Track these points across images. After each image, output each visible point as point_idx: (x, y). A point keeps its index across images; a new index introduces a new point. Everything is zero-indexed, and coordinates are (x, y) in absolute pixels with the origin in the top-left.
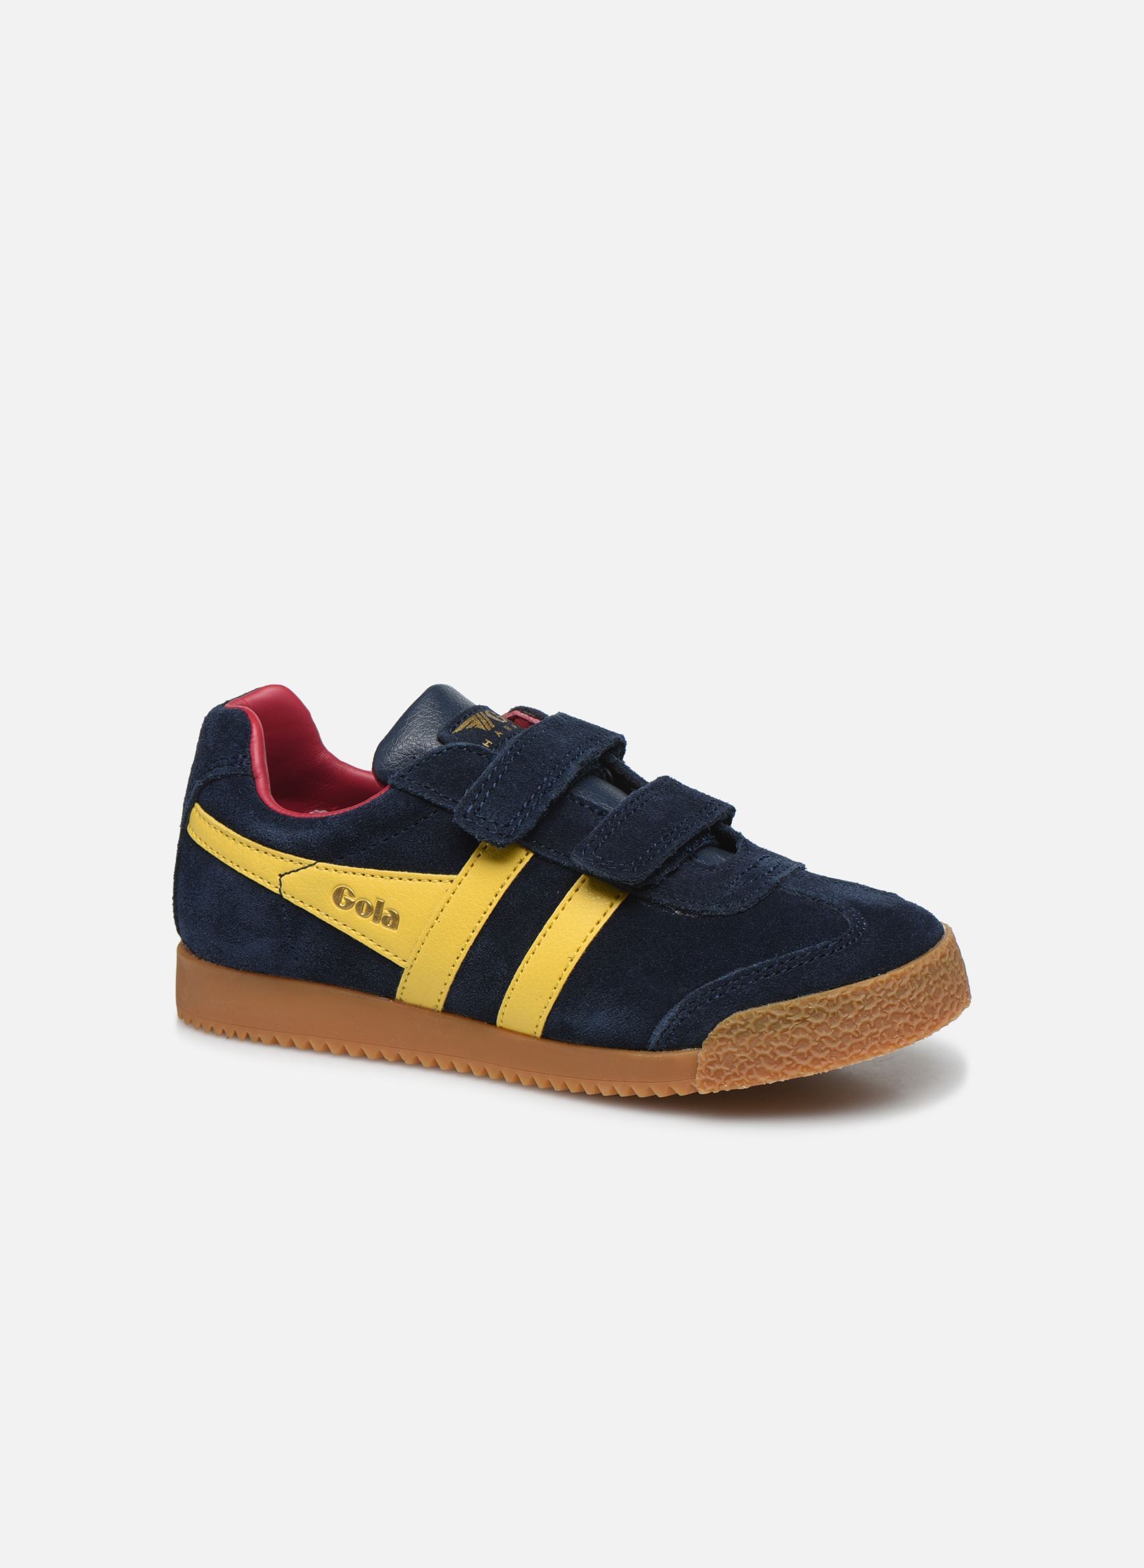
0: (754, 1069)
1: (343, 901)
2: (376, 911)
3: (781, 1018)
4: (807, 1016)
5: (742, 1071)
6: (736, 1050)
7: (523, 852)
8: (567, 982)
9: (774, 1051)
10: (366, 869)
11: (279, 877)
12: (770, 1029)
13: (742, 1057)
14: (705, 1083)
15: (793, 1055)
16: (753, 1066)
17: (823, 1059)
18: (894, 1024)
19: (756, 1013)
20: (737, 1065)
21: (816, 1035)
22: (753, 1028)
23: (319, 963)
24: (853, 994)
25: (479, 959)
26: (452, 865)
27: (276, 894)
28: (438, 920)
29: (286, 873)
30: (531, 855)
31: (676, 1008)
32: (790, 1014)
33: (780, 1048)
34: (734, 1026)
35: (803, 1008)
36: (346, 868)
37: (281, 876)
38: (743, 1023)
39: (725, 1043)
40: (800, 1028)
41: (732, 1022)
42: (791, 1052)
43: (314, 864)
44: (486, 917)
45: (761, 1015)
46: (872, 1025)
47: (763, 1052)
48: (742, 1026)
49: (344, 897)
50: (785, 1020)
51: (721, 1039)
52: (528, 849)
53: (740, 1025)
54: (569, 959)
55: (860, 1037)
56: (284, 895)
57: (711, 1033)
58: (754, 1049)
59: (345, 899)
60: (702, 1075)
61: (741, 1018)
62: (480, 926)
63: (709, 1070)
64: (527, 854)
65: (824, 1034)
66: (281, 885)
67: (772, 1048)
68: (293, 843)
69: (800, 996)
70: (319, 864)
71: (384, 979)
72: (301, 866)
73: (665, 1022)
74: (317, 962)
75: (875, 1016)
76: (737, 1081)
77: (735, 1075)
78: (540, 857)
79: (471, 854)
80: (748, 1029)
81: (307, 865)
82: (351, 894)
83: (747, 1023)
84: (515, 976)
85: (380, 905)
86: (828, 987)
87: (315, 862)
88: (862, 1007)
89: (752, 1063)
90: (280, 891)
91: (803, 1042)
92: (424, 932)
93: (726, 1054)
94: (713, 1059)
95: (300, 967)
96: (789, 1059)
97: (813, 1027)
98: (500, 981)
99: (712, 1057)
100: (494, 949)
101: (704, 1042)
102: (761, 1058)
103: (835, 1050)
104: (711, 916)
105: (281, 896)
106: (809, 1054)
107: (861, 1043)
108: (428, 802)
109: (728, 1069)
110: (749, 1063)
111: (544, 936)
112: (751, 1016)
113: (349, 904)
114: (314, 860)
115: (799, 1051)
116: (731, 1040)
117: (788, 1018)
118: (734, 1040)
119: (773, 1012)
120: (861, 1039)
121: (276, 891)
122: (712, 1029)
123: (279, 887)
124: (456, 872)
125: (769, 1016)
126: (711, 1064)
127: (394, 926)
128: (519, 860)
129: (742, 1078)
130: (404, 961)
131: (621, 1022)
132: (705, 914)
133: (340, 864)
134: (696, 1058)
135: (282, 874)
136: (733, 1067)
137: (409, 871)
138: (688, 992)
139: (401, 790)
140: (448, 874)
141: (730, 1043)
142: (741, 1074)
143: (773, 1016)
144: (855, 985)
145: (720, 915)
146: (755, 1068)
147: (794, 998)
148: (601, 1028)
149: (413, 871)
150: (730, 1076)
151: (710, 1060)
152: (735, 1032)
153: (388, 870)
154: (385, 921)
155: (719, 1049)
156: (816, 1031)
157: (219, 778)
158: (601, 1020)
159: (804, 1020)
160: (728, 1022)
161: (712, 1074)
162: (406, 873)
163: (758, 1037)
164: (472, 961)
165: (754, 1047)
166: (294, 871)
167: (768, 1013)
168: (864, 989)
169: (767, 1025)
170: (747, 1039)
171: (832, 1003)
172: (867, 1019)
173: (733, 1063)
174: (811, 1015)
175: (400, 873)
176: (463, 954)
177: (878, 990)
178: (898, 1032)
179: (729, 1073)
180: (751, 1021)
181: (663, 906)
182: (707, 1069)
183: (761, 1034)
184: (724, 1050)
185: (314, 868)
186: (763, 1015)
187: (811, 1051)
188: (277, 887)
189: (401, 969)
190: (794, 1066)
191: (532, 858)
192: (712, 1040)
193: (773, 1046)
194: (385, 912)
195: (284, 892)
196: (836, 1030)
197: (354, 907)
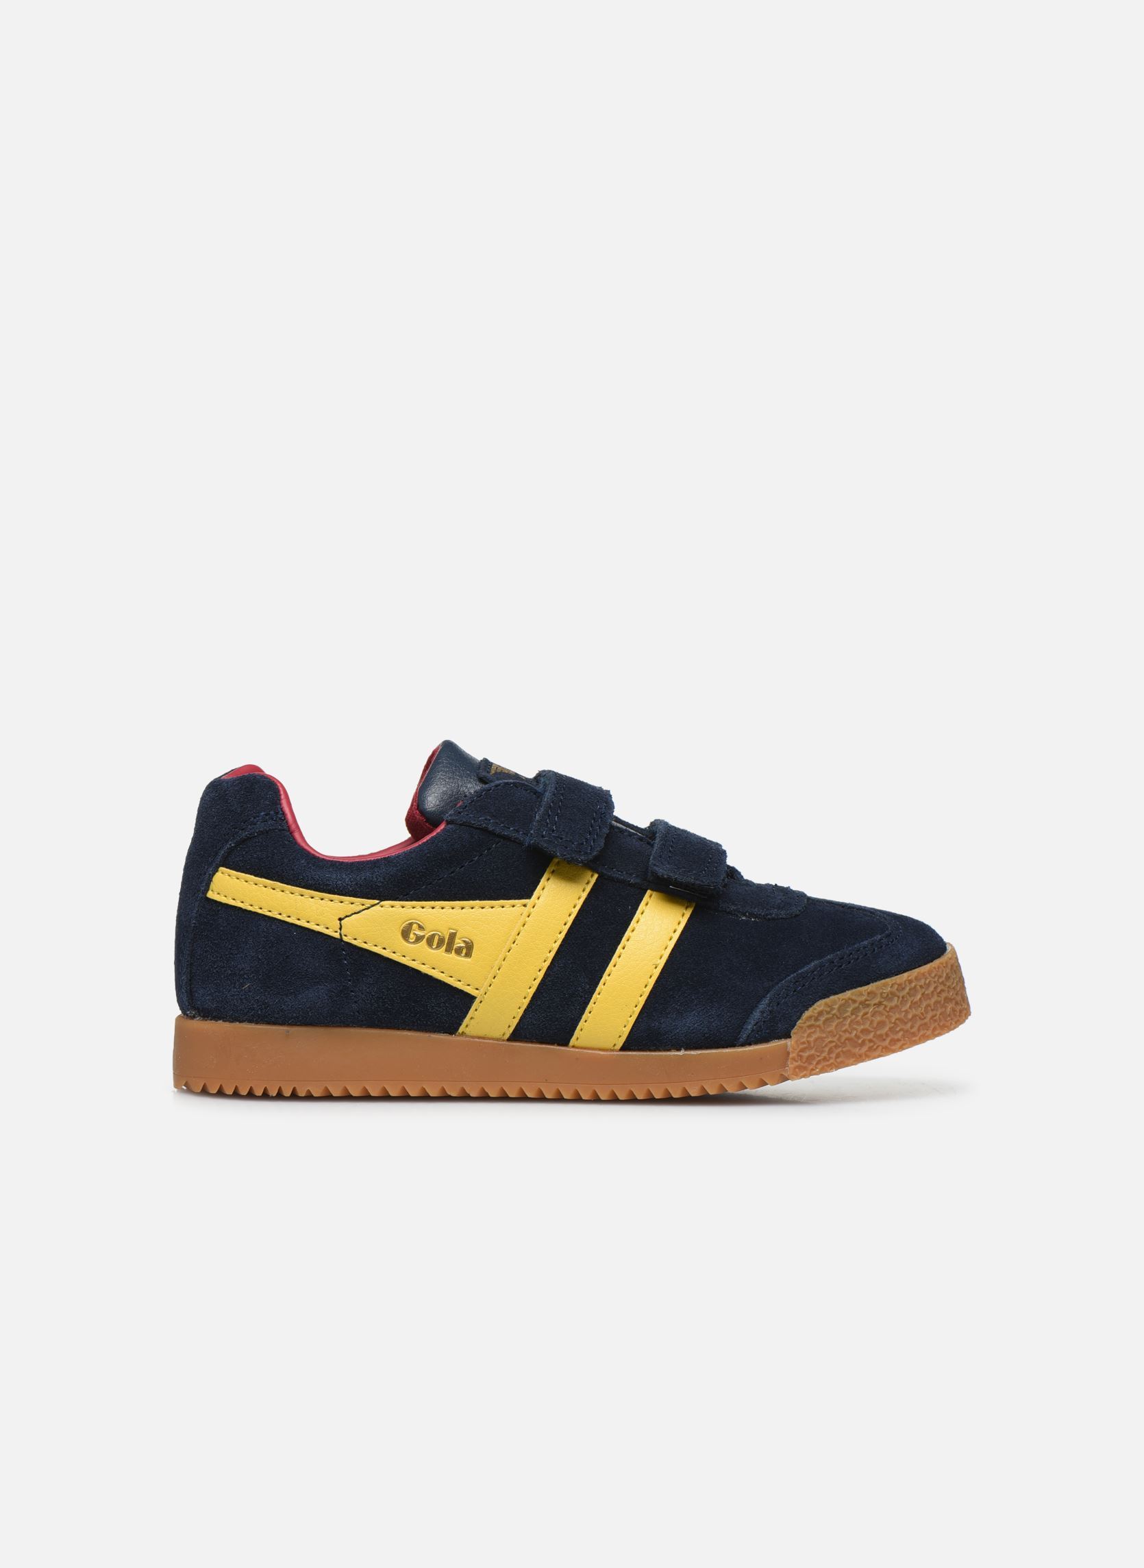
0: (841, 1053)
1: (412, 935)
2: (448, 943)
3: (861, 1003)
4: (883, 1000)
5: (831, 1056)
6: (824, 1035)
7: (590, 873)
8: (653, 988)
9: (858, 1033)
10: (436, 902)
11: (339, 922)
12: (852, 1014)
13: (831, 1042)
14: (797, 1070)
15: (874, 1037)
16: (840, 1049)
17: (898, 1040)
18: (946, 1007)
19: (839, 999)
20: (827, 1049)
21: (891, 1017)
22: (838, 1014)
23: (380, 1004)
24: (916, 978)
25: (557, 977)
26: (524, 890)
27: (337, 939)
28: (516, 943)
29: (347, 916)
30: (596, 876)
31: (766, 1001)
32: (869, 999)
33: (862, 1031)
34: (821, 1013)
35: (879, 992)
36: (414, 903)
37: (340, 919)
38: (828, 1009)
39: (814, 1029)
40: (877, 1012)
41: (819, 1009)
42: (872, 1034)
43: (378, 903)
44: (562, 936)
45: (844, 1001)
46: (933, 1008)
47: (847, 1035)
48: (828, 1013)
49: (412, 932)
50: (864, 1004)
51: (810, 1027)
52: (594, 870)
53: (826, 1011)
54: (654, 966)
55: (925, 1018)
56: (345, 939)
57: (800, 1021)
58: (841, 1033)
59: (415, 934)
60: (794, 1063)
61: (826, 1004)
62: (556, 946)
63: (801, 1056)
64: (592, 876)
65: (898, 1016)
66: (340, 929)
67: (855, 1032)
68: (357, 884)
69: (873, 983)
70: (383, 903)
71: (451, 1011)
72: (364, 907)
73: (757, 1015)
74: (377, 1003)
75: (933, 1000)
76: (826, 1066)
77: (825, 1059)
78: (606, 877)
79: (541, 878)
80: (834, 1015)
81: (369, 906)
82: (421, 927)
83: (832, 1009)
84: (598, 989)
85: (453, 936)
86: (893, 974)
87: (378, 901)
88: (924, 990)
89: (839, 1047)
90: (340, 934)
91: (881, 1024)
92: (502, 957)
93: (816, 1040)
94: (805, 1046)
95: (358, 1012)
96: (870, 1041)
97: (888, 1009)
98: (581, 997)
99: (804, 1043)
100: (573, 967)
101: (793, 1032)
102: (847, 1041)
103: (907, 1031)
104: (773, 919)
105: (341, 940)
106: (887, 1035)
107: (925, 1024)
108: (492, 833)
109: (818, 1054)
110: (836, 1047)
111: (624, 948)
112: (835, 1002)
113: (419, 939)
114: (378, 900)
115: (878, 1033)
116: (819, 1026)
117: (867, 1002)
118: (822, 1026)
119: (854, 997)
120: (925, 1021)
121: (337, 935)
122: (799, 1018)
123: (339, 931)
124: (529, 896)
125: (850, 1001)
126: (803, 1050)
127: (468, 955)
128: (586, 882)
129: (831, 1061)
130: (477, 989)
131: (712, 1020)
132: (769, 917)
133: (407, 900)
134: (786, 1046)
135: (342, 917)
136: (822, 1052)
137: (480, 900)
138: (773, 986)
139: (461, 825)
140: (520, 899)
141: (818, 1029)
142: (830, 1058)
143: (854, 1001)
144: (917, 970)
145: (781, 918)
146: (842, 1051)
147: (868, 984)
148: (692, 1028)
149: (484, 899)
150: (820, 1061)
151: (801, 1046)
152: (822, 1019)
153: (459, 900)
154: (458, 951)
155: (809, 1036)
156: (891, 1014)
157: (256, 834)
158: (691, 1022)
159: (880, 1004)
160: (815, 1009)
161: (804, 1060)
162: (478, 902)
163: (842, 1022)
164: (549, 981)
165: (840, 1031)
166: (355, 913)
167: (849, 999)
168: (923, 974)
169: (850, 1009)
170: (834, 1024)
171: (901, 987)
172: (928, 1002)
173: (823, 1047)
174: (885, 998)
175: (472, 903)
176: (541, 975)
177: (933, 975)
178: (949, 1015)
179: (819, 1058)
180: (836, 1007)
181: (729, 913)
182: (798, 1055)
183: (845, 1018)
184: (814, 1036)
185: (378, 907)
186: (846, 1001)
187: (889, 1032)
188: (336, 932)
189: (472, 998)
190: (875, 1047)
191: (597, 880)
192: (801, 1028)
193: (856, 1029)
194: (459, 943)
195: (346, 936)
196: (906, 1012)
197: (425, 940)
